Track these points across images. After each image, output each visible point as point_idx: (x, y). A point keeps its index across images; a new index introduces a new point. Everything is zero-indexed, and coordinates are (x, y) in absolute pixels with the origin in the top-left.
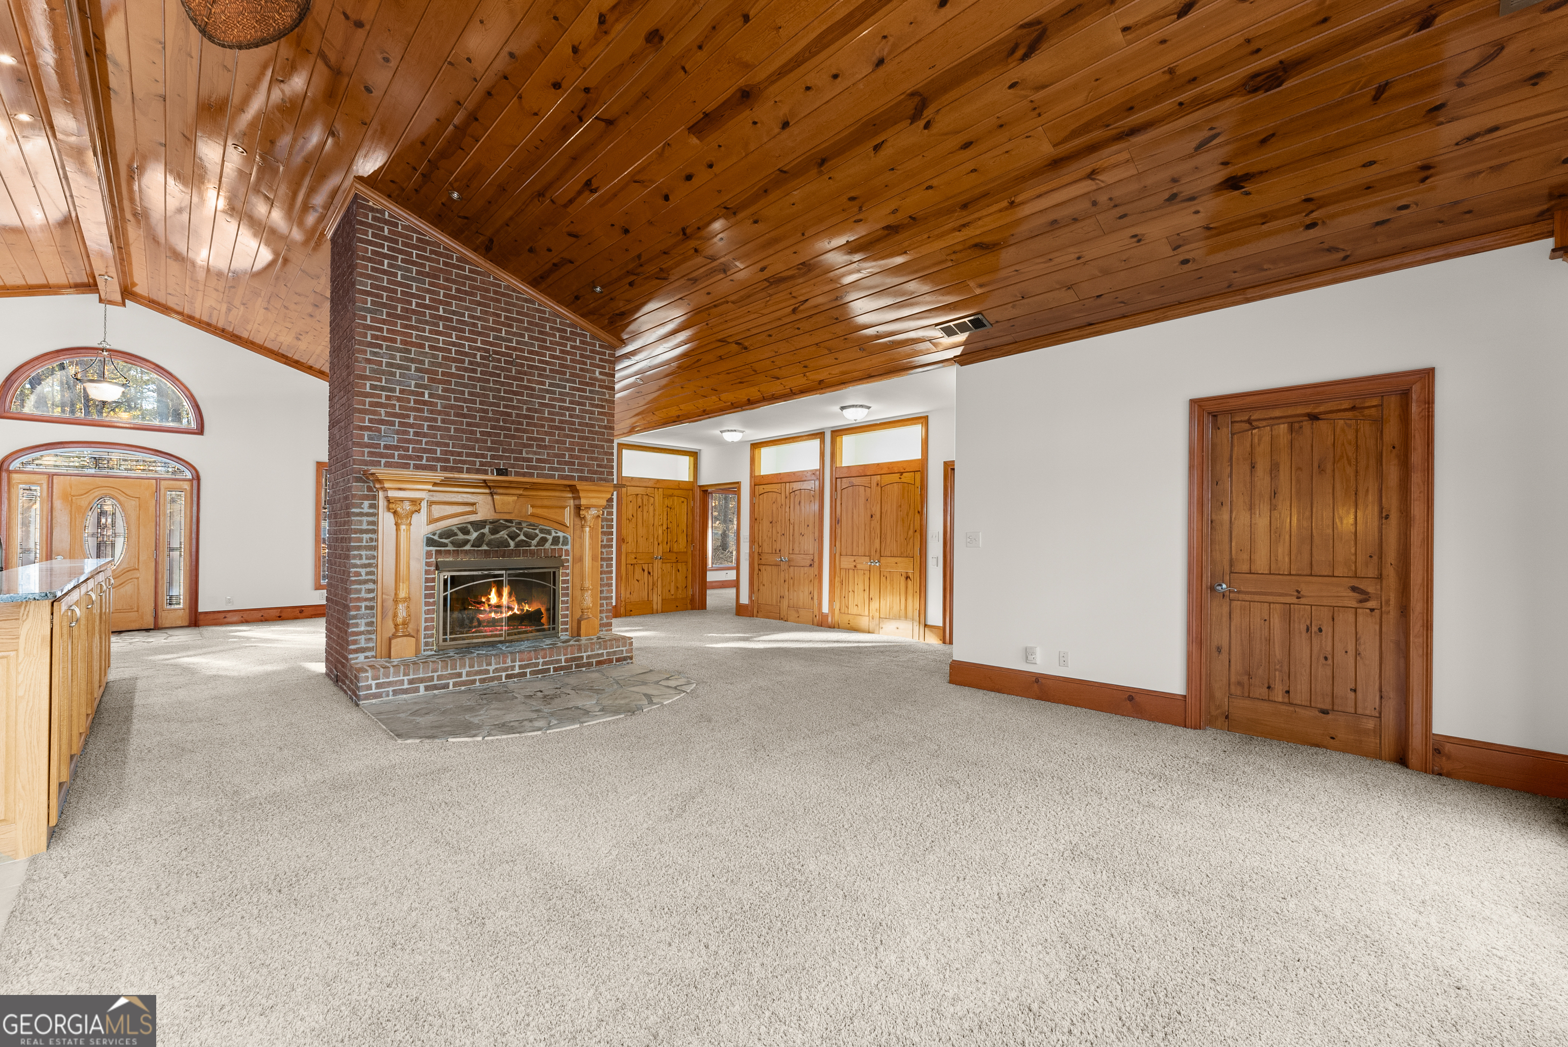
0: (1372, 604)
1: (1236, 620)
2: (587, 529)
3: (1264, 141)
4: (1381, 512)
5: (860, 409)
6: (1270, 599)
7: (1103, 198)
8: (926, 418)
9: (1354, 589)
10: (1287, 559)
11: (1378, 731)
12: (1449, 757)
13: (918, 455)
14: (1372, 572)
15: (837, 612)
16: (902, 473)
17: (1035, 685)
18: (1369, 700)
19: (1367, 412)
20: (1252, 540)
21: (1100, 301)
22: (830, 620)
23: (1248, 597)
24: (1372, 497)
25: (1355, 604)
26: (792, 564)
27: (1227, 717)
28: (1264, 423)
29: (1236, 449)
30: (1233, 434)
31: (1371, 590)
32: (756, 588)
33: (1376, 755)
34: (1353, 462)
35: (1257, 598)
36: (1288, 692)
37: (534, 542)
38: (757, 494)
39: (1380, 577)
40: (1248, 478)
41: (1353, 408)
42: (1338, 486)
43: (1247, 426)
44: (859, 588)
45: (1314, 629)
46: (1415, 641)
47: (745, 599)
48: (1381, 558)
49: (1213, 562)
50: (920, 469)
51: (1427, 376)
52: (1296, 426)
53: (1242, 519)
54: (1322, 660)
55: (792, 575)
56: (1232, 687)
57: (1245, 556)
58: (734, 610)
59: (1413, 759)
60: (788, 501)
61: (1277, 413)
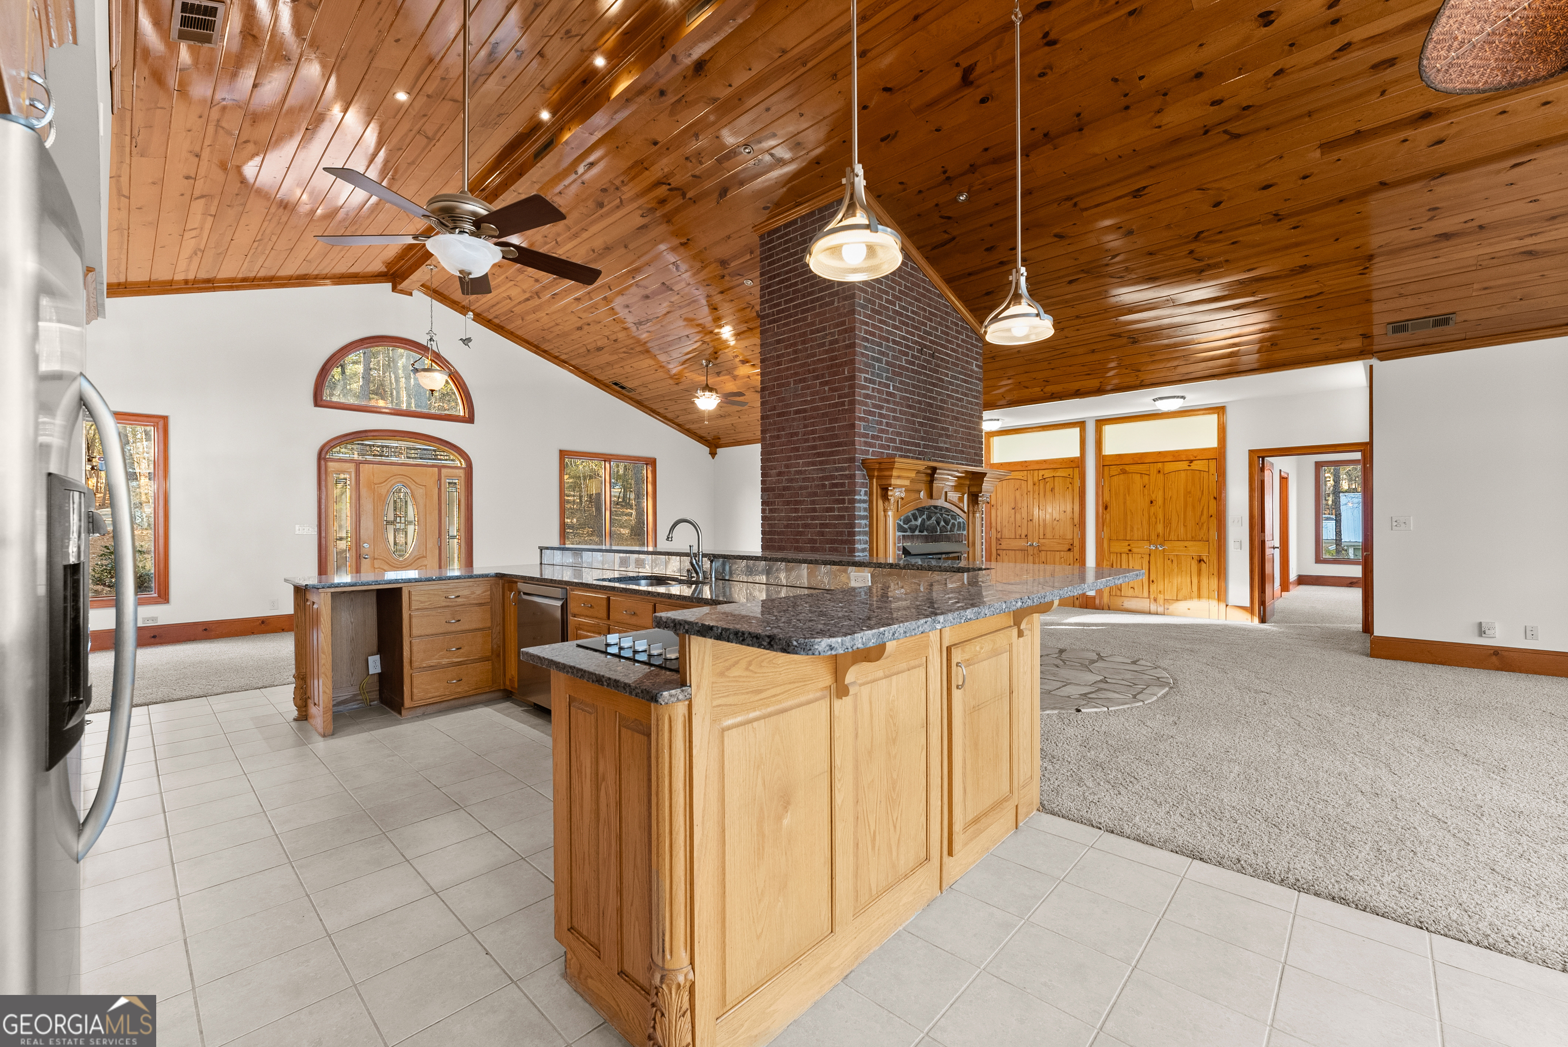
5: (1175, 400)
22: (1097, 602)
50: (1218, 457)
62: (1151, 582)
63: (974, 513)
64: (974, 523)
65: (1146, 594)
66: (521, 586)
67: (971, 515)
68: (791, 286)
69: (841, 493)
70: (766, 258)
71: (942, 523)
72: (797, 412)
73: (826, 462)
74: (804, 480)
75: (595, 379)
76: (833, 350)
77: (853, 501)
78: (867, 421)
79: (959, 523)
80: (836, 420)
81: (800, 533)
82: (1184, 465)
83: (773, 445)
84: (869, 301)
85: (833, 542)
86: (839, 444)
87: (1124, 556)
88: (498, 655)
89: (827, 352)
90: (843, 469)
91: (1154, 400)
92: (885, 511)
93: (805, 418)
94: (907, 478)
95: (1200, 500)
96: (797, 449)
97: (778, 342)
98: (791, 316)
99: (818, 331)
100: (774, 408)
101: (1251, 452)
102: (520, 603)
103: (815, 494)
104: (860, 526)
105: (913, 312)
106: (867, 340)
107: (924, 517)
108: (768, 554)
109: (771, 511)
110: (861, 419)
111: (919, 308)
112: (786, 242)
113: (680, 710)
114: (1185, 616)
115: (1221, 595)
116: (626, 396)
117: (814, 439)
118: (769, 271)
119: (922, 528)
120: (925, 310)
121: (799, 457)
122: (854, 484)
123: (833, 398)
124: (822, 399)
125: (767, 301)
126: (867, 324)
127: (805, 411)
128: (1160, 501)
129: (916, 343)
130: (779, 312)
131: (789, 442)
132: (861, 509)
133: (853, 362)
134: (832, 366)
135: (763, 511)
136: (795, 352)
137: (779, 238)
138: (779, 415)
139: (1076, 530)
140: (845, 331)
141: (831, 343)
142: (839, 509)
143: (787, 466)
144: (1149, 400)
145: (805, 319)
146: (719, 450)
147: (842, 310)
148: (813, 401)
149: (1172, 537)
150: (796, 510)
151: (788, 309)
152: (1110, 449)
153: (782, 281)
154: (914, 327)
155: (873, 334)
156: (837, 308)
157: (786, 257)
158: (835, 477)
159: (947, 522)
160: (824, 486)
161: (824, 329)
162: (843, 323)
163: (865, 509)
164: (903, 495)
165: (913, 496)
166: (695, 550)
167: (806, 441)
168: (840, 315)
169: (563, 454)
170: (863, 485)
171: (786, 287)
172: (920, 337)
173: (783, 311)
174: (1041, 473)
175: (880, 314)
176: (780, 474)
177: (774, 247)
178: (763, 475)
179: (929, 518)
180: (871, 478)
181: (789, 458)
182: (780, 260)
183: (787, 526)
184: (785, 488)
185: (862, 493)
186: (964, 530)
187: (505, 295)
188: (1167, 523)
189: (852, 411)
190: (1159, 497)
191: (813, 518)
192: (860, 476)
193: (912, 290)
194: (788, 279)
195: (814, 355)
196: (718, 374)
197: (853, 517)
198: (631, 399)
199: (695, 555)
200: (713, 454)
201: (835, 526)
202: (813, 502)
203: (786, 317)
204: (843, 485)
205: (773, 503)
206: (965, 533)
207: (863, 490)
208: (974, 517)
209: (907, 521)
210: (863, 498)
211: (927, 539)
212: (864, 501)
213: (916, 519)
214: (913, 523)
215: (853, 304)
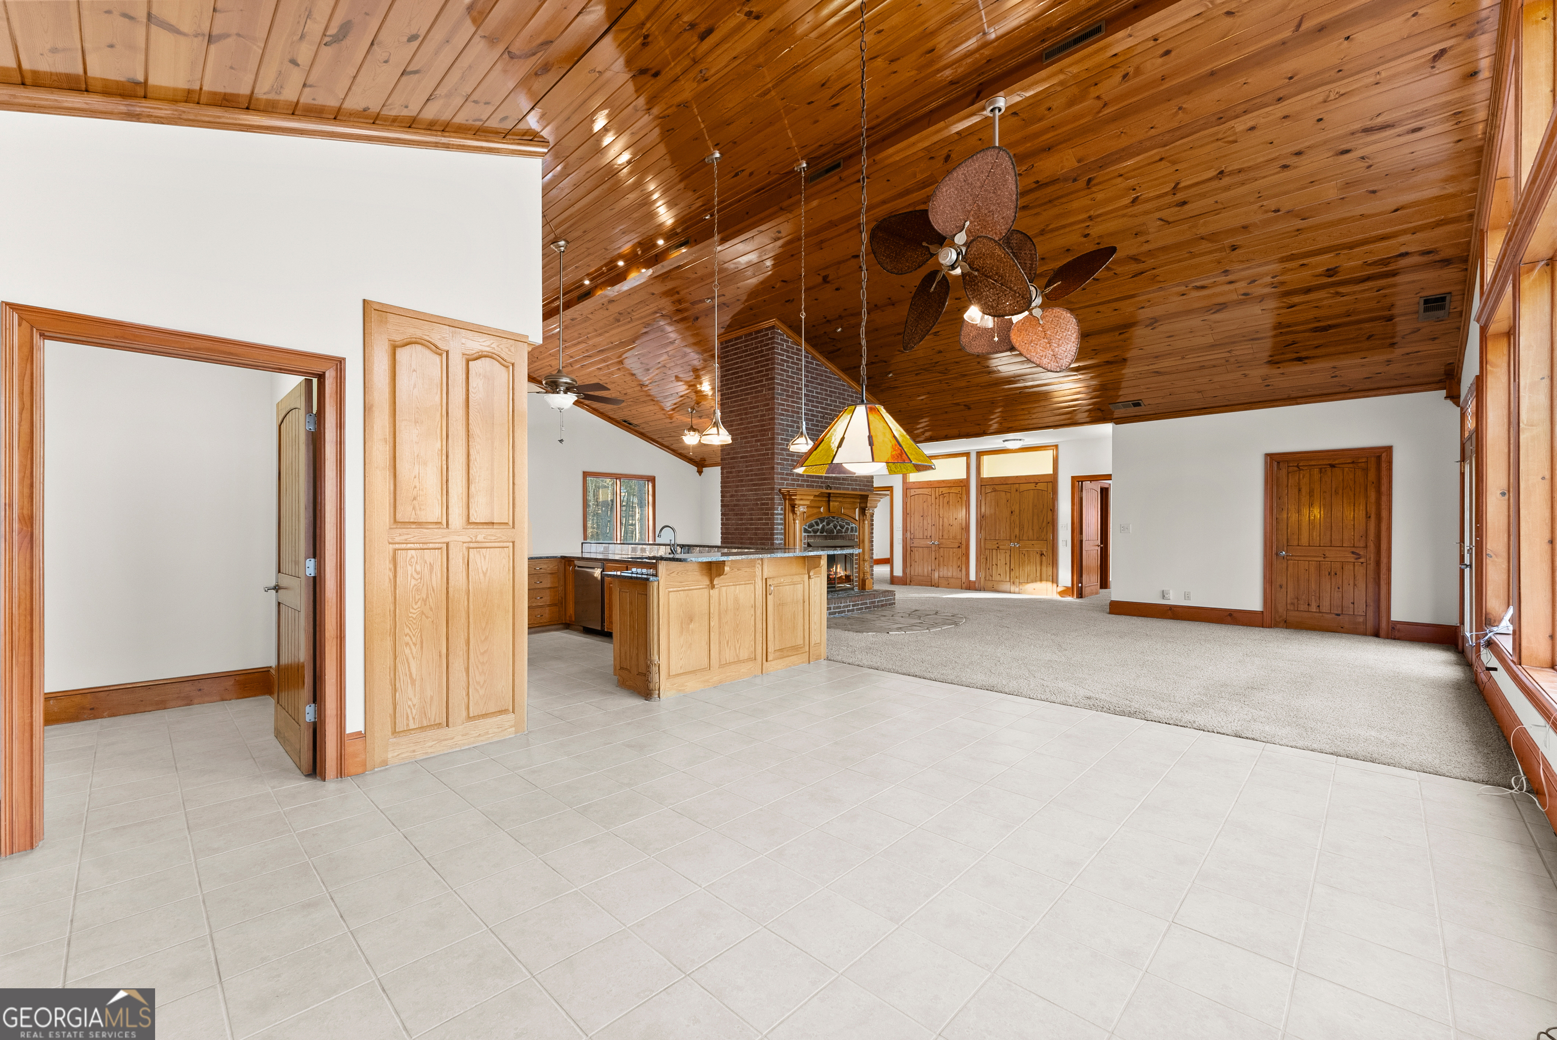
0: (1362, 560)
1: (1290, 569)
2: (866, 522)
3: (1316, 347)
4: (1367, 515)
6: (1309, 559)
7: (1232, 360)
8: (1056, 446)
9: (1353, 553)
10: (1318, 538)
11: (1365, 622)
12: (1399, 631)
13: (1049, 471)
14: (1362, 544)
15: (983, 580)
16: (1037, 483)
17: (1170, 612)
18: (1360, 608)
19: (1360, 465)
20: (1299, 529)
21: (1215, 398)
22: (977, 585)
23: (1297, 558)
24: (1362, 507)
25: (1353, 560)
26: (942, 546)
27: (1285, 622)
28: (1306, 468)
29: (1290, 481)
30: (1288, 473)
31: (1361, 553)
32: (908, 564)
33: (1364, 634)
34: (1353, 489)
35: (1302, 558)
36: (1319, 606)
37: (844, 530)
38: (908, 495)
39: (1366, 547)
40: (1297, 497)
41: (1353, 463)
42: (1345, 500)
43: (1296, 469)
44: (1001, 563)
45: (1333, 573)
46: (1383, 577)
47: (898, 572)
48: (1366, 537)
49: (1277, 540)
50: (1052, 481)
51: (1389, 450)
52: (1323, 470)
53: (1294, 517)
54: (1337, 589)
55: (942, 554)
56: (1288, 606)
57: (1296, 537)
58: (889, 581)
59: (1382, 633)
60: (937, 500)
61: (1313, 463)
62: (1011, 570)
63: (864, 521)
64: (863, 528)
65: (1008, 579)
66: (577, 563)
67: (861, 524)
68: (739, 377)
69: (767, 509)
70: (724, 357)
71: (839, 527)
72: (742, 457)
73: (759, 490)
74: (746, 500)
75: (610, 418)
76: (763, 421)
77: (773, 514)
78: (783, 464)
79: (852, 527)
80: (764, 464)
81: (744, 534)
82: (1032, 486)
83: (728, 477)
84: (785, 390)
85: (762, 539)
86: (765, 479)
87: (994, 551)
88: (562, 603)
89: (759, 421)
90: (768, 494)
91: (1004, 441)
92: (794, 520)
93: (746, 462)
94: (808, 500)
95: (1042, 512)
96: (742, 481)
97: (731, 412)
98: (738, 396)
99: (754, 408)
100: (729, 454)
101: (1073, 478)
102: (575, 572)
103: (753, 509)
104: (777, 529)
105: (817, 393)
106: (783, 415)
107: (825, 523)
108: (724, 545)
109: (727, 519)
110: (778, 464)
111: (821, 389)
112: (736, 349)
113: (656, 583)
114: (1032, 594)
115: (1054, 580)
116: (633, 430)
117: (752, 475)
118: (725, 366)
119: (822, 531)
120: (826, 390)
121: (743, 486)
122: (774, 504)
123: (762, 450)
124: (756, 450)
125: (724, 385)
126: (783, 405)
127: (746, 457)
128: (1017, 512)
129: (819, 412)
130: (732, 393)
131: (738, 476)
132: (778, 519)
133: (773, 429)
134: (762, 430)
135: (722, 519)
136: (741, 419)
137: (732, 346)
138: (732, 458)
139: (964, 532)
140: (769, 410)
141: (762, 416)
142: (766, 519)
143: (736, 491)
144: (1001, 441)
145: (747, 399)
146: (704, 469)
147: (767, 397)
148: (751, 451)
149: (1025, 538)
150: (741, 519)
151: (737, 392)
152: (986, 473)
153: (733, 374)
154: (817, 402)
155: (788, 411)
156: (765, 395)
157: (736, 359)
158: (763, 499)
159: (842, 527)
160: (757, 504)
161: (757, 407)
162: (768, 405)
163: (781, 519)
164: (805, 510)
165: (815, 511)
166: (673, 542)
167: (748, 476)
168: (766, 400)
169: (586, 474)
170: (780, 504)
171: (736, 378)
172: (822, 408)
173: (734, 392)
174: (941, 490)
175: (793, 397)
176: (732, 496)
177: (729, 351)
178: (722, 496)
179: (828, 524)
180: (785, 500)
181: (737, 486)
182: (732, 360)
183: (736, 529)
184: (735, 505)
185: (779, 509)
186: (856, 532)
187: (547, 364)
188: (1021, 528)
189: (773, 459)
190: (1016, 508)
191: (751, 524)
192: (777, 499)
193: (817, 379)
194: (737, 373)
195: (752, 422)
196: (700, 417)
197: (773, 524)
198: (636, 431)
199: (673, 545)
200: (700, 472)
201: (763, 529)
202: (751, 514)
203: (736, 397)
204: (767, 504)
205: (728, 515)
206: (857, 534)
207: (780, 507)
208: (864, 523)
209: (811, 526)
210: (780, 512)
211: (826, 538)
212: (781, 514)
213: (818, 525)
214: (816, 527)
215: (773, 394)
